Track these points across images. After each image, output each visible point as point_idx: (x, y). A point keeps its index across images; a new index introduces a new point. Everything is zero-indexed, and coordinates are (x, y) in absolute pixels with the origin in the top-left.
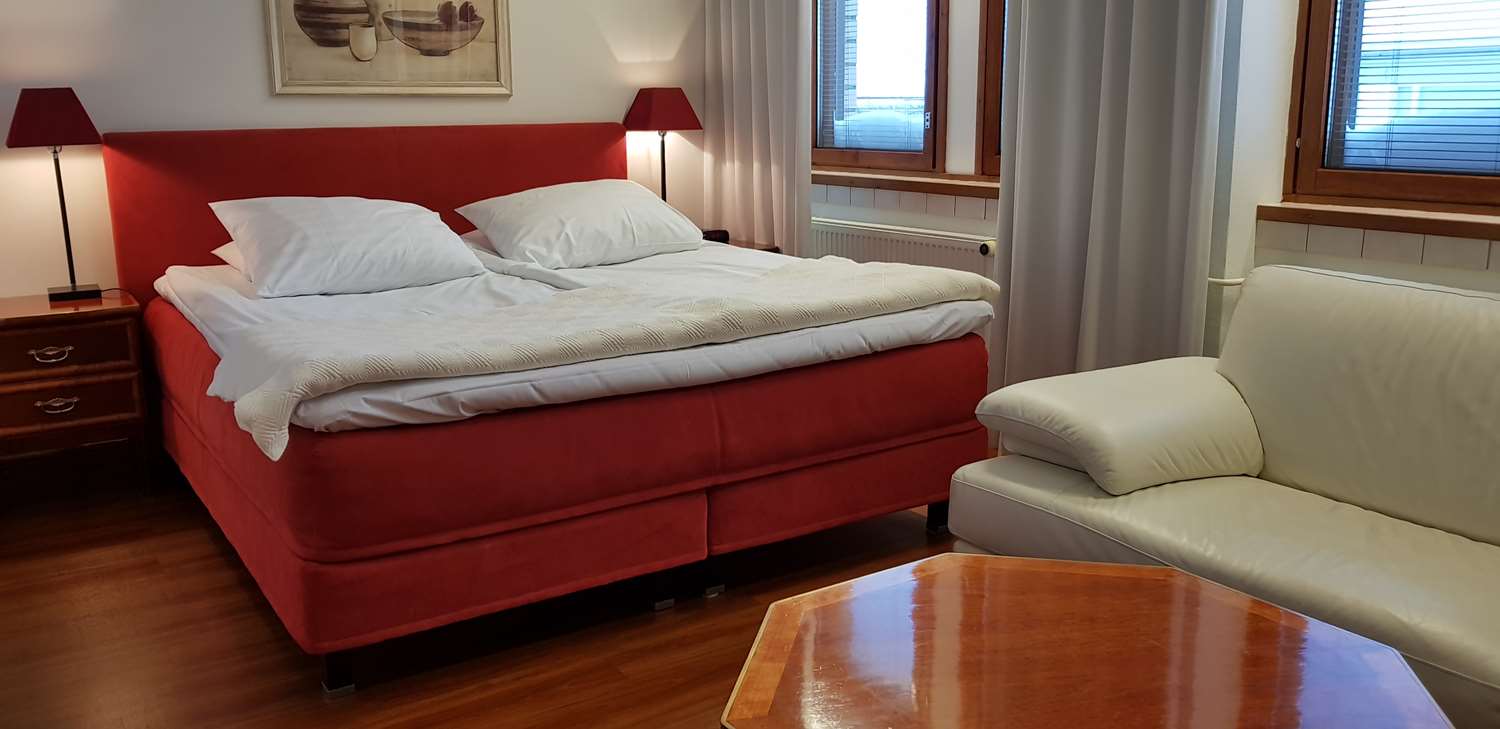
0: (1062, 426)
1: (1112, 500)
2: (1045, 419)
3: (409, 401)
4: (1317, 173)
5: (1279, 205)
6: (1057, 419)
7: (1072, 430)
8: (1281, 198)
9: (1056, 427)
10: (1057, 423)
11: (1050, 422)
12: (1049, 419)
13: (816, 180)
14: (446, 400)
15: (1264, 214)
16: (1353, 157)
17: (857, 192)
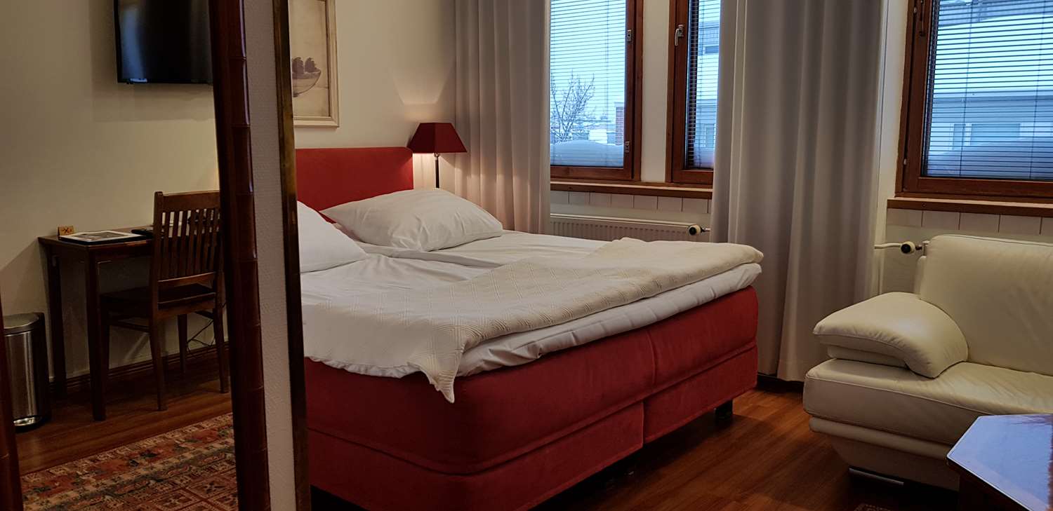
0: (890, 338)
1: (932, 381)
2: (876, 335)
3: (514, 349)
4: (919, 180)
5: (894, 199)
6: (884, 334)
7: (898, 340)
8: (894, 195)
9: (885, 340)
10: (885, 336)
11: (880, 336)
12: (878, 335)
13: (554, 188)
14: (532, 347)
15: (891, 205)
16: (933, 170)
17: (573, 195)
